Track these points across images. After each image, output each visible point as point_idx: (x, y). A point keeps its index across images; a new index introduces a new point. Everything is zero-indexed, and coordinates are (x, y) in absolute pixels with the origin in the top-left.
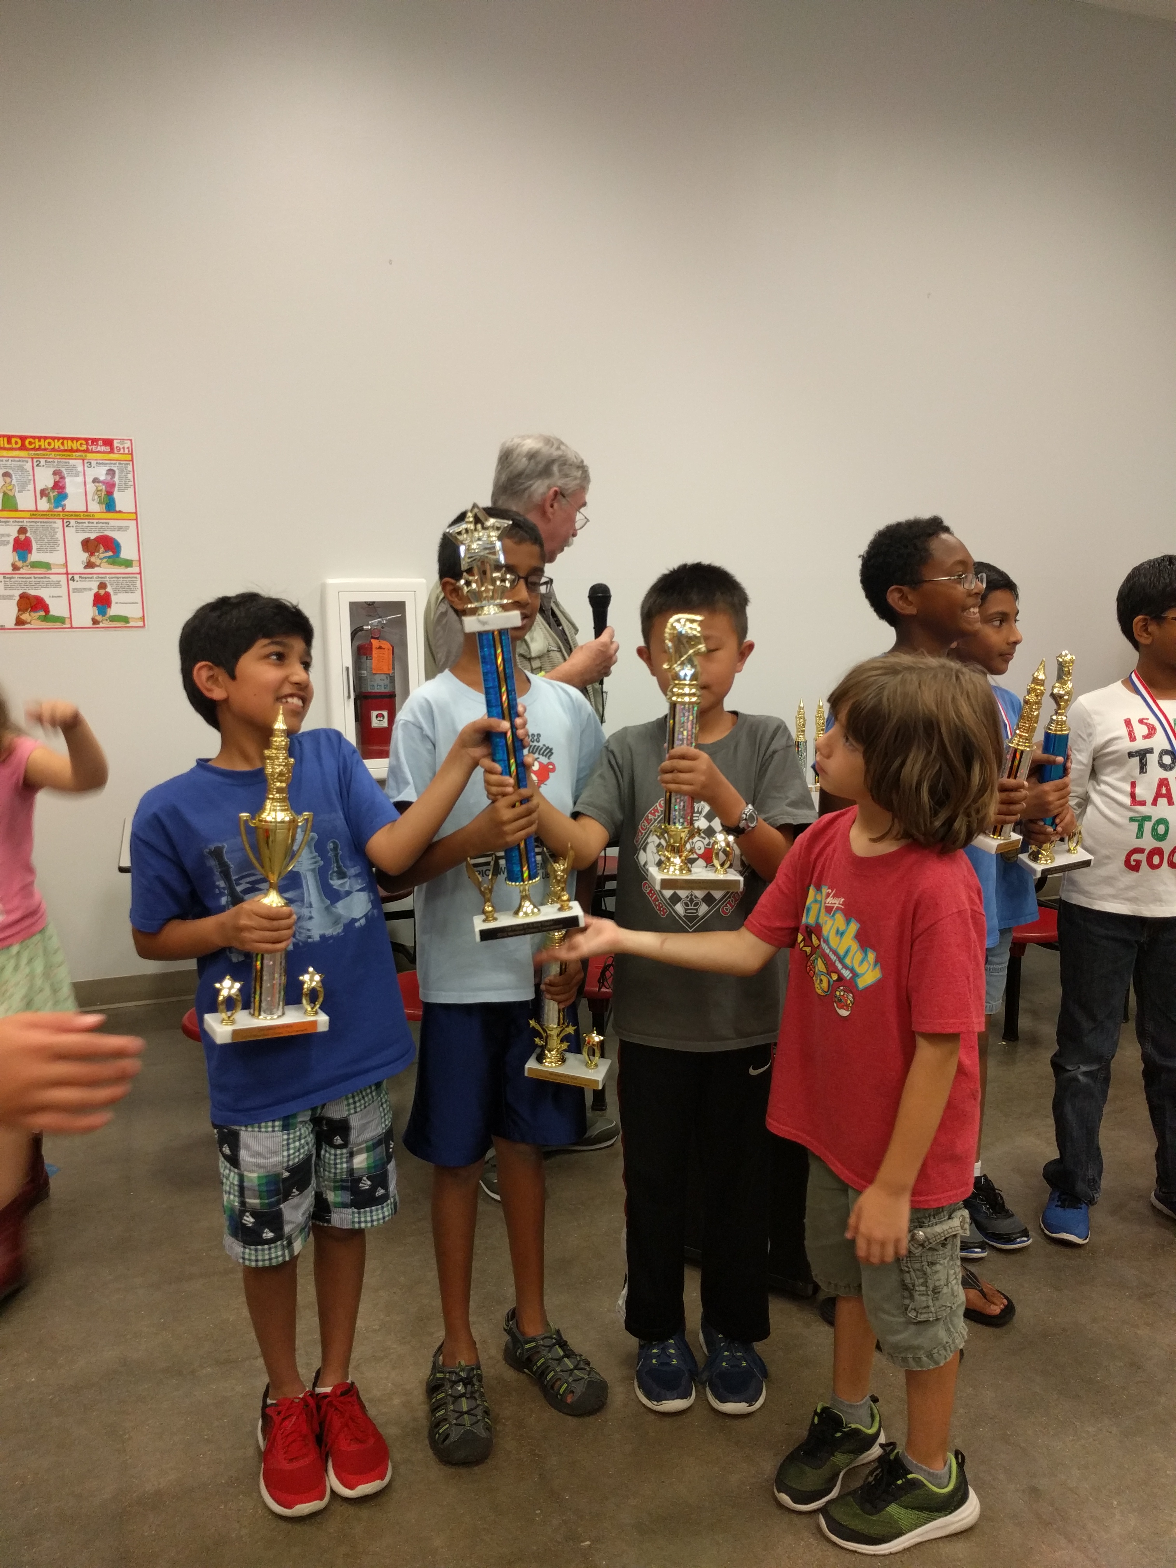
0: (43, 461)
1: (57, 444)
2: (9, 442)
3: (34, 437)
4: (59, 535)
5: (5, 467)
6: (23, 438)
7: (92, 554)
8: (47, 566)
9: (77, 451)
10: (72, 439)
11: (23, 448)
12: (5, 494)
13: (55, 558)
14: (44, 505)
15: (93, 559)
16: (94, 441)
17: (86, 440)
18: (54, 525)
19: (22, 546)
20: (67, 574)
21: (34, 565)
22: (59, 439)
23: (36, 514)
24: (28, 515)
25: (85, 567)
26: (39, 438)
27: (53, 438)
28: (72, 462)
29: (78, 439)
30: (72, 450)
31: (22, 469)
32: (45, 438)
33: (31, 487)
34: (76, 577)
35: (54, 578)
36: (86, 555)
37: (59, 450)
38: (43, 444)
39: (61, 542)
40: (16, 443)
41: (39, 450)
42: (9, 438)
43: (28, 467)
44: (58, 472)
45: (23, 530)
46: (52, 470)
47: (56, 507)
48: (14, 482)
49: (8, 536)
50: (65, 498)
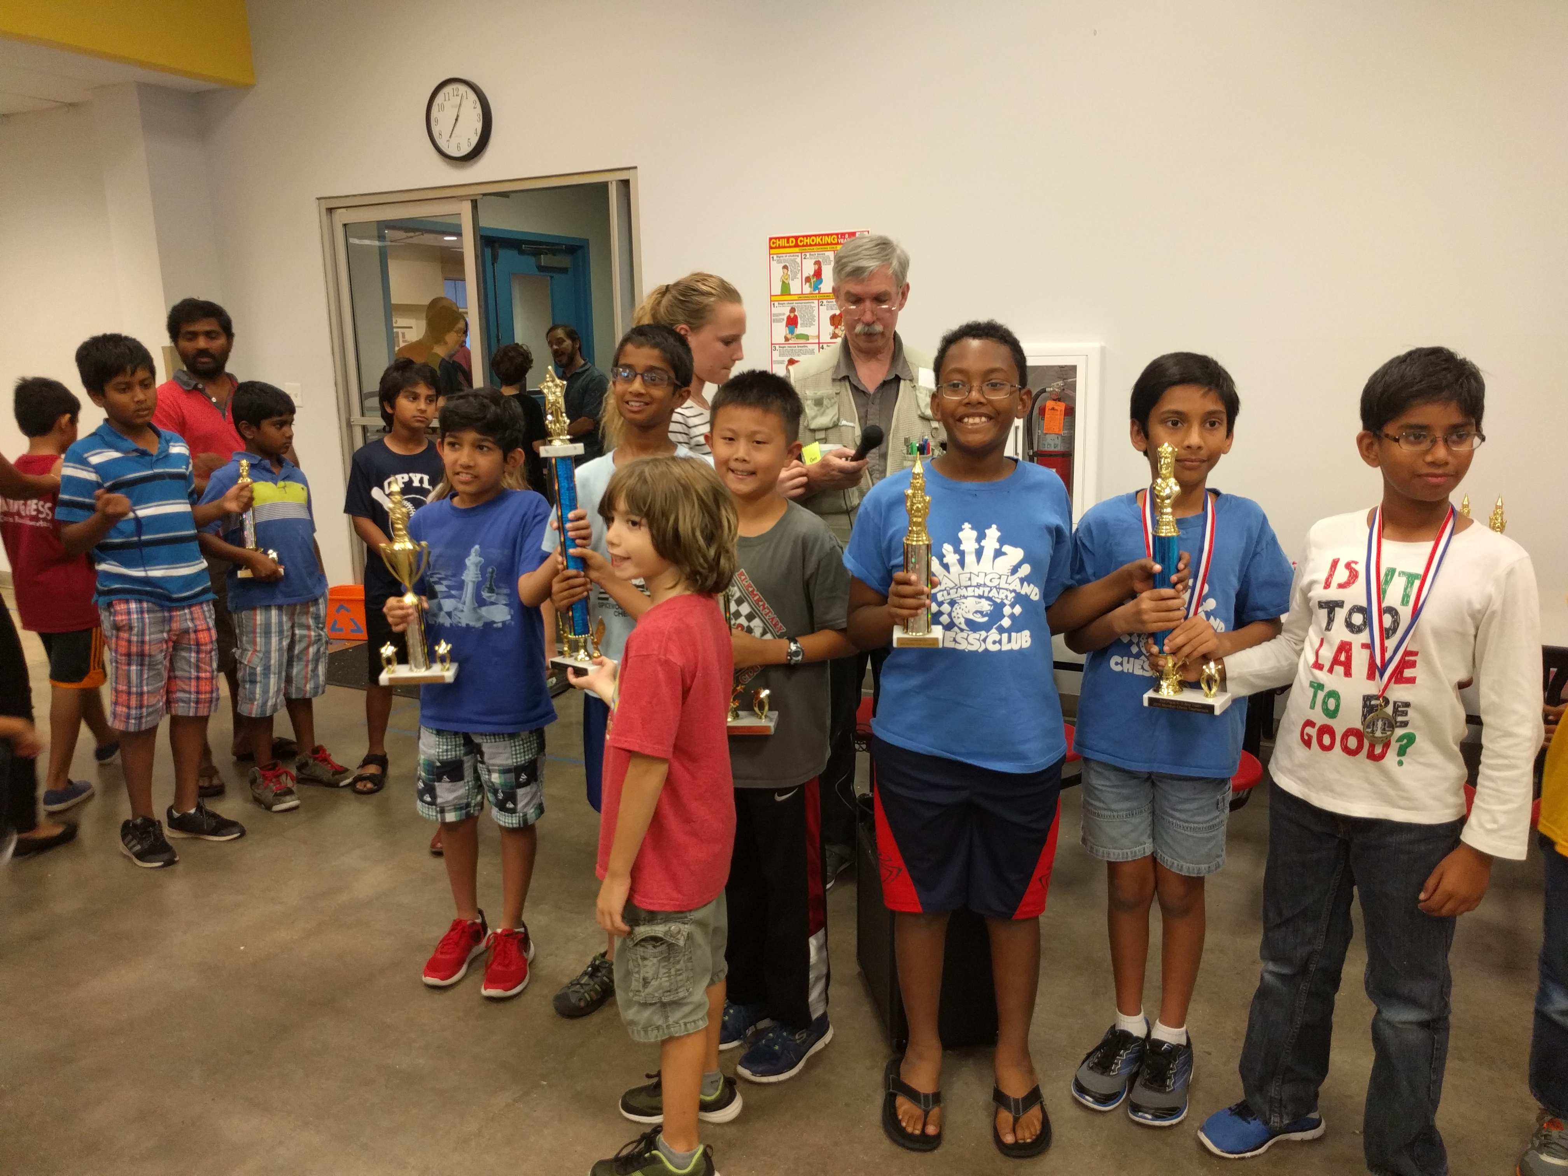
0: (808, 254)
1: (818, 240)
2: (788, 242)
3: (803, 237)
4: (816, 313)
5: (785, 261)
6: (796, 238)
7: (836, 327)
8: (806, 337)
9: (832, 244)
10: (828, 235)
11: (797, 246)
12: (783, 282)
13: (811, 331)
14: (807, 289)
15: (837, 331)
16: (843, 235)
17: (837, 234)
18: (813, 305)
19: (792, 322)
20: (819, 343)
21: (799, 337)
22: (819, 235)
23: (802, 296)
24: (796, 297)
25: (831, 338)
26: (807, 236)
27: (816, 236)
28: (827, 253)
29: (831, 235)
30: (828, 244)
31: (795, 261)
32: (810, 236)
33: (799, 276)
35: (810, 347)
36: (833, 328)
37: (819, 245)
38: (809, 241)
39: (817, 318)
40: (792, 242)
41: (807, 245)
42: (788, 238)
43: (798, 260)
44: (818, 263)
45: (793, 310)
46: (813, 261)
47: (815, 290)
48: (789, 273)
49: (784, 314)
50: (821, 282)
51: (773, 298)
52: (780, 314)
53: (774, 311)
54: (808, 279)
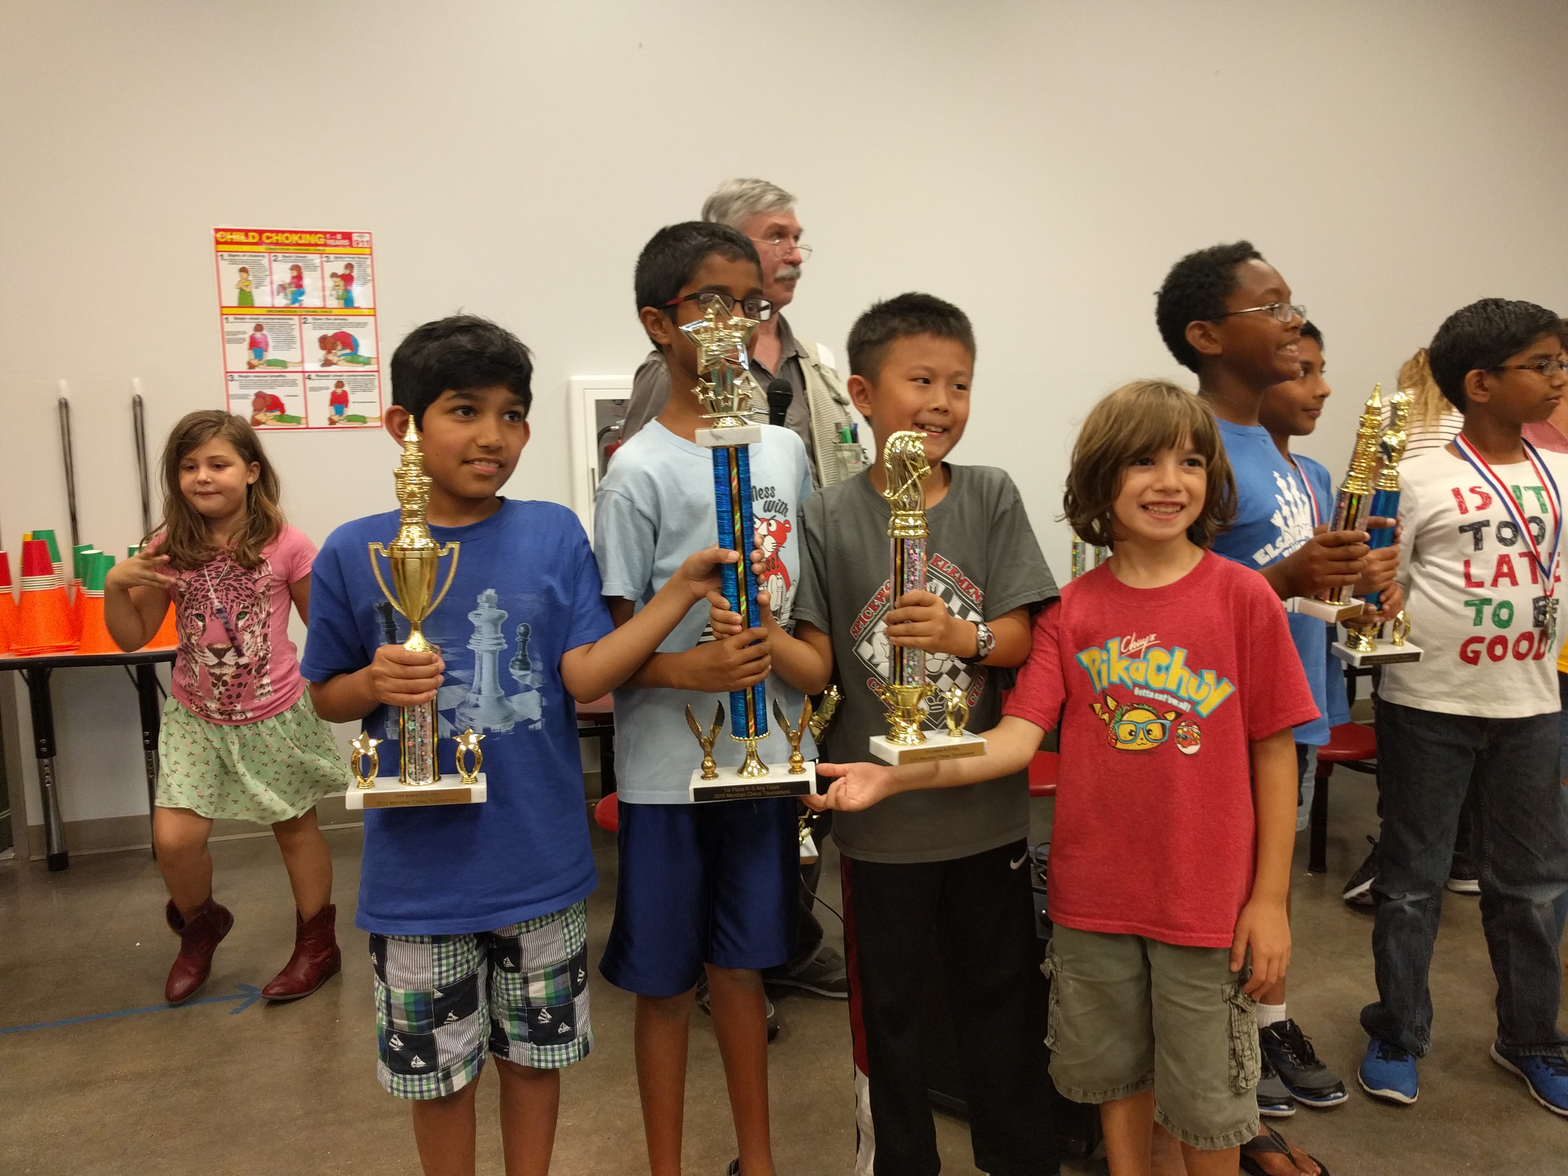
0: (279, 256)
1: (297, 238)
2: (247, 237)
3: (272, 232)
4: (296, 333)
5: (243, 262)
6: (261, 232)
7: (329, 352)
8: (283, 364)
9: (315, 245)
10: (313, 232)
11: (260, 243)
12: (242, 290)
13: (290, 356)
15: (330, 357)
16: (335, 234)
17: (325, 233)
18: (291, 322)
19: (255, 345)
20: (304, 372)
22: (298, 232)
23: (273, 310)
24: (264, 311)
26: (278, 232)
27: (293, 232)
28: (310, 257)
29: (316, 233)
30: (310, 245)
32: (283, 232)
33: (268, 282)
34: (313, 376)
35: (289, 376)
37: (298, 244)
38: (281, 238)
39: (298, 340)
40: (253, 238)
41: (277, 244)
42: (246, 232)
43: (265, 262)
44: (296, 268)
45: (259, 328)
46: (290, 265)
47: (293, 303)
48: (250, 278)
49: (244, 333)
50: (302, 294)
51: (225, 311)
52: (239, 333)
53: (228, 327)
54: (283, 288)
